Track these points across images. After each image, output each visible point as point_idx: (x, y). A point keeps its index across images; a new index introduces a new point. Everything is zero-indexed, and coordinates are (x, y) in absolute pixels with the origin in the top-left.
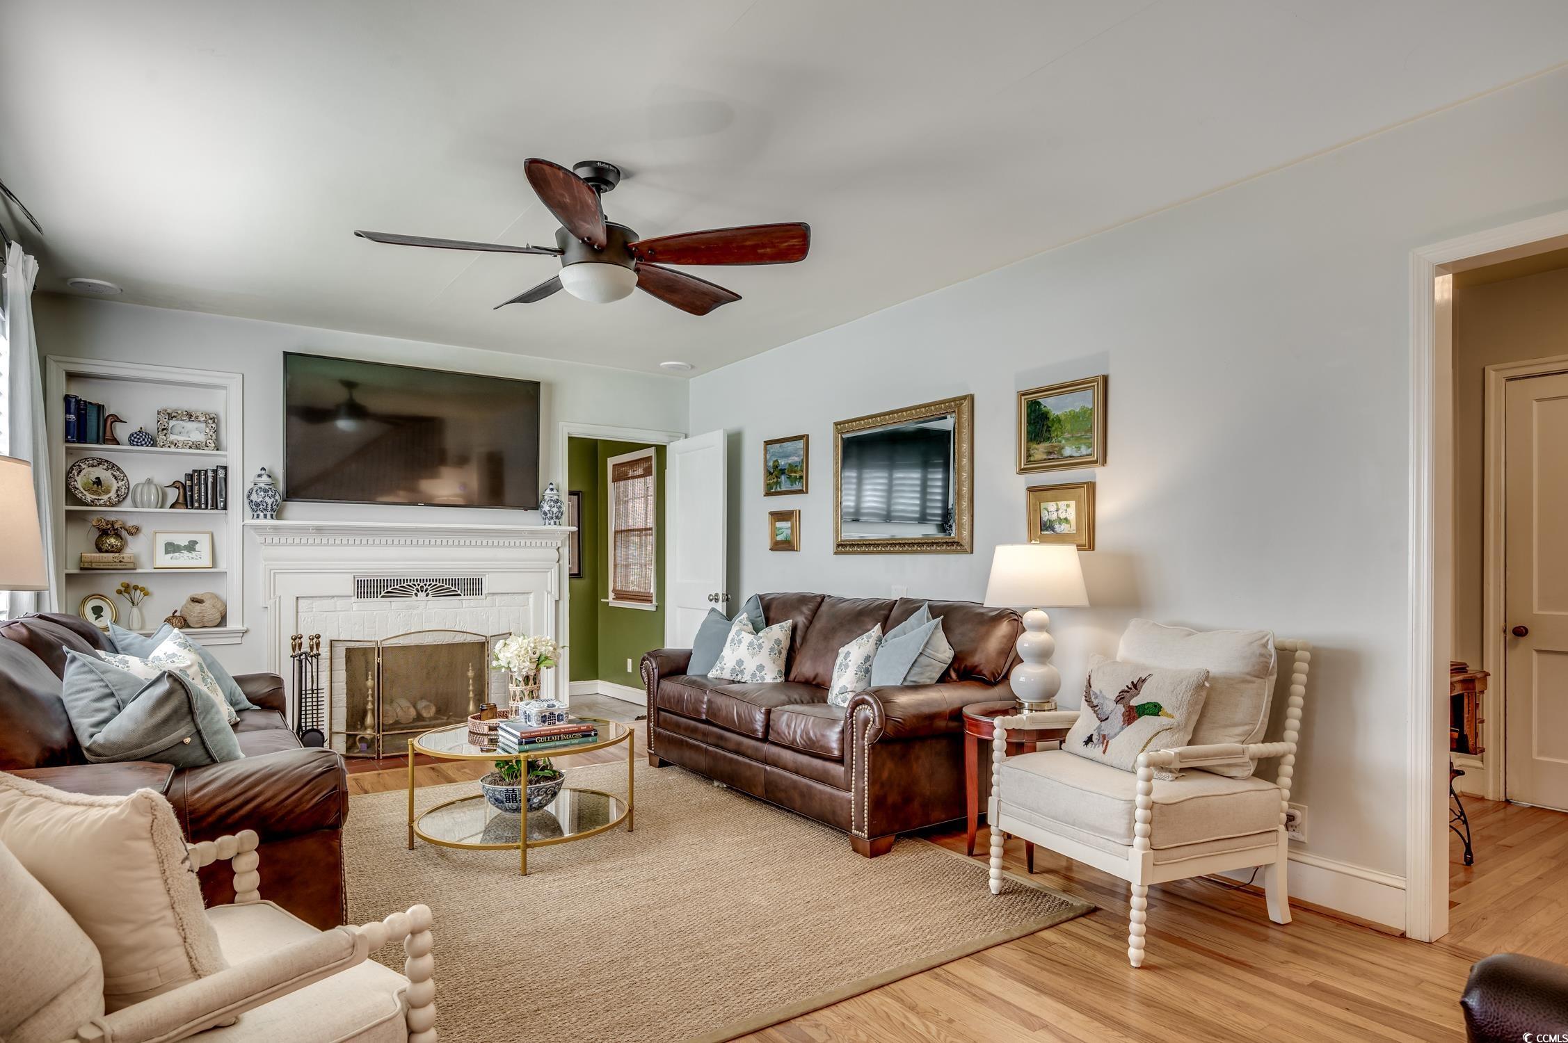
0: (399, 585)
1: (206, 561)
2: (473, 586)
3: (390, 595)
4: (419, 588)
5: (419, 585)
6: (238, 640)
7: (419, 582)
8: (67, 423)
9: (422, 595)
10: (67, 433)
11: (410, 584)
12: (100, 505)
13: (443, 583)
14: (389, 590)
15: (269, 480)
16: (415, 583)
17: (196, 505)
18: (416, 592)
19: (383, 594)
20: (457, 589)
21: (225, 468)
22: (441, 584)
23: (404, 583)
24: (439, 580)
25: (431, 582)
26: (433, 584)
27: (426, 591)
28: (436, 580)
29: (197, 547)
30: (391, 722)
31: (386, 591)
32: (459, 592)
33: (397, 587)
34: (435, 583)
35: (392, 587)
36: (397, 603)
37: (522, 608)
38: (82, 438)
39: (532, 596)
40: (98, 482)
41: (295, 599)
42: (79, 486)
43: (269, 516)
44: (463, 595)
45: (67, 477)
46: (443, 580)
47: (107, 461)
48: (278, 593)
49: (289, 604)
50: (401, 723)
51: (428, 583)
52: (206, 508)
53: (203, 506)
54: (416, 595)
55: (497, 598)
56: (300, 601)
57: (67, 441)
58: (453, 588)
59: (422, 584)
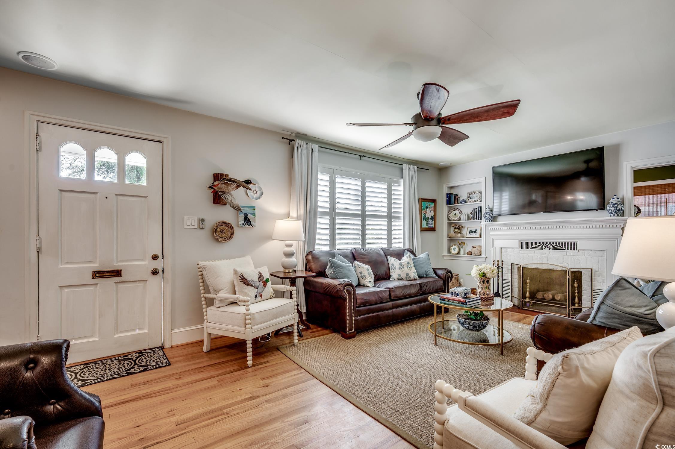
0: (538, 245)
1: (478, 236)
2: (573, 246)
3: (533, 248)
4: (546, 246)
5: (546, 245)
6: (484, 260)
7: (546, 244)
8: (447, 200)
9: (547, 249)
10: (447, 203)
11: (542, 244)
12: (455, 221)
13: (557, 244)
14: (534, 246)
15: (489, 209)
16: (544, 244)
17: (474, 219)
18: (544, 247)
19: (531, 248)
20: (563, 247)
21: (481, 207)
22: (556, 245)
23: (539, 244)
24: (555, 243)
25: (551, 244)
26: (552, 244)
27: (549, 247)
28: (554, 243)
29: (477, 232)
30: (540, 298)
31: (532, 247)
32: (565, 248)
33: (537, 245)
34: (553, 244)
35: (535, 245)
36: (537, 252)
37: (600, 258)
38: (450, 204)
39: (605, 252)
40: (455, 214)
41: (500, 248)
42: (451, 216)
43: (488, 221)
44: (566, 250)
45: (448, 214)
46: (557, 243)
47: (458, 209)
48: (495, 246)
49: (498, 250)
50: (545, 299)
51: (550, 244)
52: (476, 220)
53: (476, 219)
54: (545, 249)
55: (586, 252)
56: (502, 249)
57: (447, 205)
58: (562, 247)
59: (547, 244)
